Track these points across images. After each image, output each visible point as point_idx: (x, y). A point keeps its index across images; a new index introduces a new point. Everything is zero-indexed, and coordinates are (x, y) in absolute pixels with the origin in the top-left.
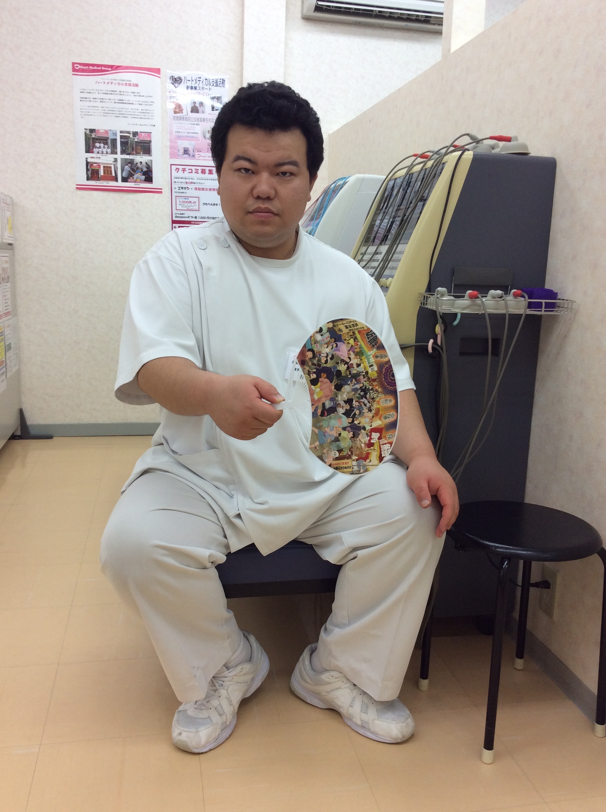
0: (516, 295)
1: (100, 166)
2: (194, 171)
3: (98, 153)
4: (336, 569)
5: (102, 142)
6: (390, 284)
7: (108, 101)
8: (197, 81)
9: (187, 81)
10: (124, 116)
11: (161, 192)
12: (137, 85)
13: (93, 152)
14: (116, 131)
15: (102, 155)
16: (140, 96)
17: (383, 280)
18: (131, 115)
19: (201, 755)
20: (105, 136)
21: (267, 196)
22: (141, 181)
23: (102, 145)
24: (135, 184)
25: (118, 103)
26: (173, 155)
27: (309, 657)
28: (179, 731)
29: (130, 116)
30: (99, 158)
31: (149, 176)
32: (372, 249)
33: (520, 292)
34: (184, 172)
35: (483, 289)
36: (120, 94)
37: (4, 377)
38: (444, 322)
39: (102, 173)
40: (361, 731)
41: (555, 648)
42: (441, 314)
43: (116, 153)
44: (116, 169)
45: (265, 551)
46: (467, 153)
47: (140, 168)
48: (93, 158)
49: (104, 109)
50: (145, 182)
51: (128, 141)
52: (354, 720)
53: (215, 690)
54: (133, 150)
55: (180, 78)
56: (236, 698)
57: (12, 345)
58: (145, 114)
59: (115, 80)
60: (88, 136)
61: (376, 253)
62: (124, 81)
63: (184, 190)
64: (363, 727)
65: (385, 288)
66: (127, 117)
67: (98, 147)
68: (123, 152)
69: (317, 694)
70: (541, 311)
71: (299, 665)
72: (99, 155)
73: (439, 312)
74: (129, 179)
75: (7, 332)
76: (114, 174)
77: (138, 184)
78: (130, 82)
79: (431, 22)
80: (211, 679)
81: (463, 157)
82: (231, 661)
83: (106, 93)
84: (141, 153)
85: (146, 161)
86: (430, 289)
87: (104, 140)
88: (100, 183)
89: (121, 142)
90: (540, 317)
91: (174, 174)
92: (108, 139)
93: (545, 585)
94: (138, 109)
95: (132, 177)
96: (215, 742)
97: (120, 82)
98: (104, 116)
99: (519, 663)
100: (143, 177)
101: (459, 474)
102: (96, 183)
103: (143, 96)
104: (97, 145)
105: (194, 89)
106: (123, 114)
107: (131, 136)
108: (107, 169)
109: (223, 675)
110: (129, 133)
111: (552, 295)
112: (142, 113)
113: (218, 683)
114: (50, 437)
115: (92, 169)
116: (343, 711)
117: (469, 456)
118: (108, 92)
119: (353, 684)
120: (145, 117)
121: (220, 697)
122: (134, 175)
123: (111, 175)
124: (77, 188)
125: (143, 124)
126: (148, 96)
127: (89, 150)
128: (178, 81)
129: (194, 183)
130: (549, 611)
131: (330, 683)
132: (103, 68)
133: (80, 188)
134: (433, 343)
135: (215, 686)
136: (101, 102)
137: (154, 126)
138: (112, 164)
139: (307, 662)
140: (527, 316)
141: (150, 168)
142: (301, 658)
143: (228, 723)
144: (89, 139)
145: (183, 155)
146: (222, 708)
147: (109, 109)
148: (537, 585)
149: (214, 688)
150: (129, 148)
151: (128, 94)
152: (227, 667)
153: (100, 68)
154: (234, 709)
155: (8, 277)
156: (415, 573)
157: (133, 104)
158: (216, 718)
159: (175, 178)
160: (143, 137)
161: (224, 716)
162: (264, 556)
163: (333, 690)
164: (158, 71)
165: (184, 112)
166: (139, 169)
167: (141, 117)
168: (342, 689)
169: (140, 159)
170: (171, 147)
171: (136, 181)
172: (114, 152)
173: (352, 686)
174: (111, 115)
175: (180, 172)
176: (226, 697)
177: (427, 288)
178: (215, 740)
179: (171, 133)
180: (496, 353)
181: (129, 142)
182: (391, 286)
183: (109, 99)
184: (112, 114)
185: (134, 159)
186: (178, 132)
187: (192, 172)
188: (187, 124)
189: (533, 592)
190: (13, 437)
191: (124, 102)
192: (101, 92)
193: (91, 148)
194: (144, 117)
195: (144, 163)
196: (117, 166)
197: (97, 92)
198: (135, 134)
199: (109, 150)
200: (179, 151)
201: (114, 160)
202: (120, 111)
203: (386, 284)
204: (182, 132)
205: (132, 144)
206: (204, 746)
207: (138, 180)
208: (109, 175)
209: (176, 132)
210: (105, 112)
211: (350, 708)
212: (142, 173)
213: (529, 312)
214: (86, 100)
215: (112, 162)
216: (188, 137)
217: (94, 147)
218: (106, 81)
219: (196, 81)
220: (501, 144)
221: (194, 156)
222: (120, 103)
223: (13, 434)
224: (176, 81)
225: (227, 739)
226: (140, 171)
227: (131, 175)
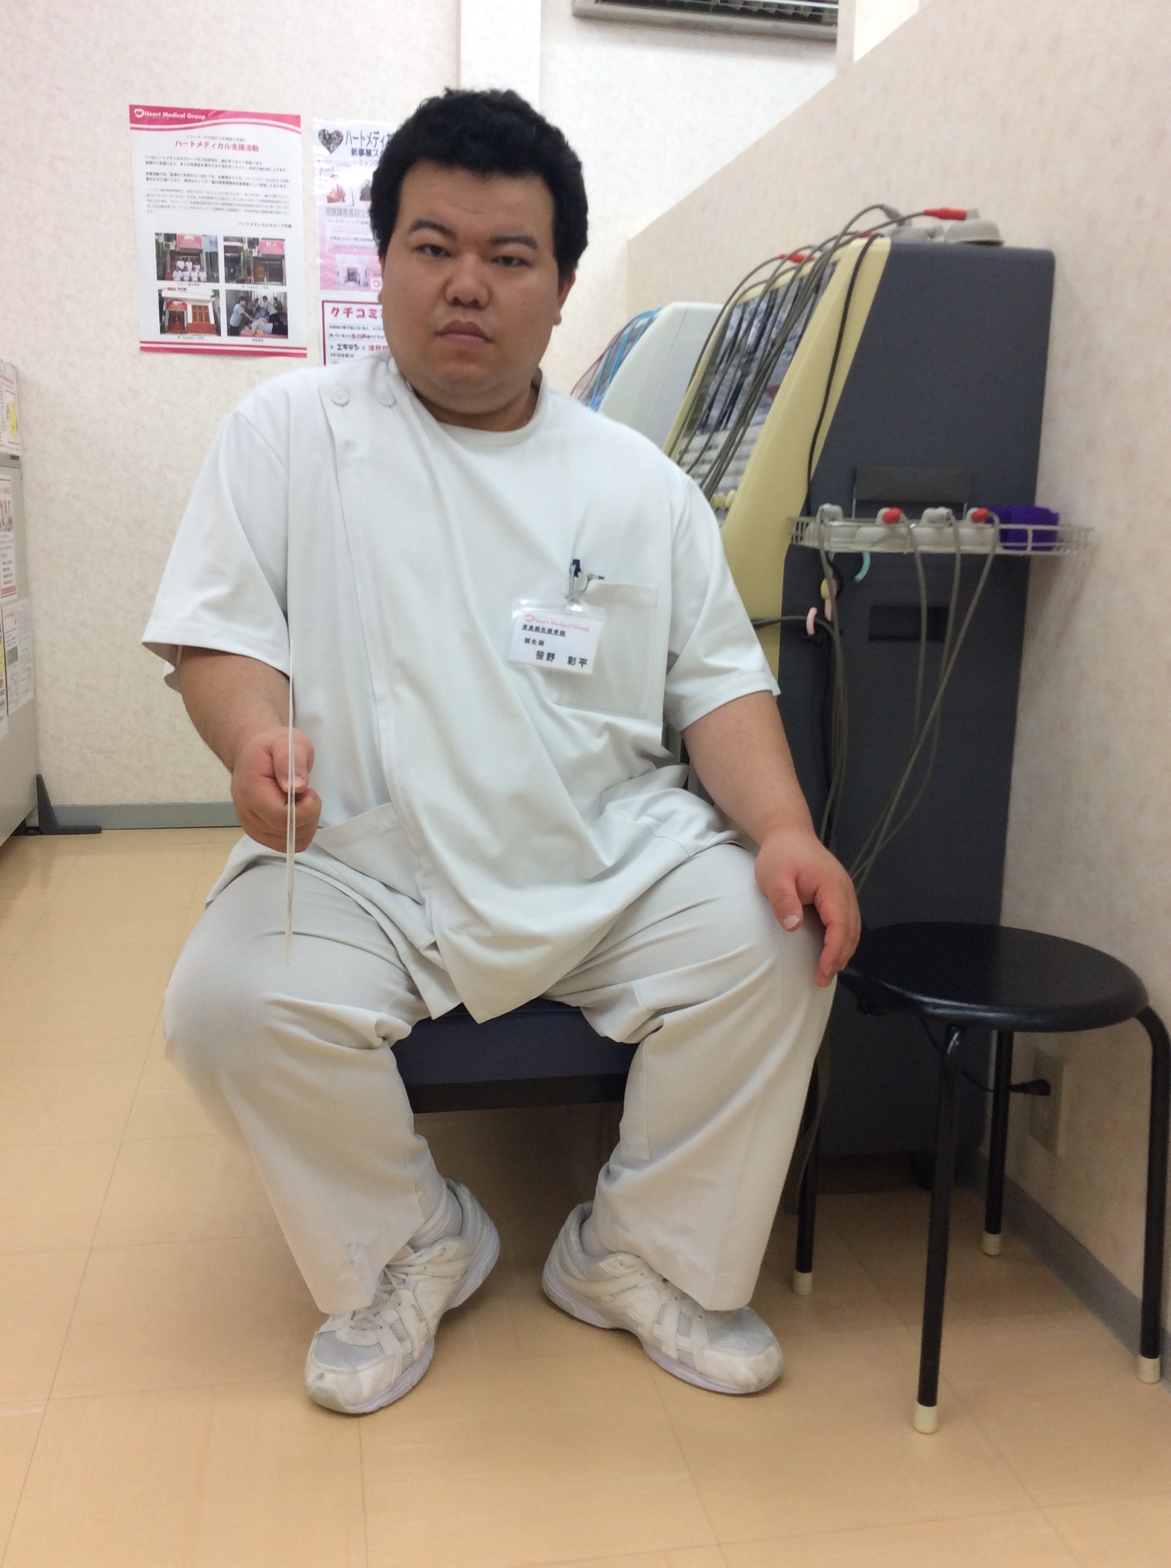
0: (976, 519)
1: (186, 305)
2: (367, 313)
3: (182, 279)
4: (626, 1052)
5: (189, 259)
6: (731, 502)
7: (199, 178)
8: (372, 138)
9: (353, 141)
10: (230, 207)
11: (304, 355)
12: (255, 148)
13: (172, 279)
14: (217, 236)
15: (190, 285)
16: (261, 169)
17: (718, 496)
18: (245, 205)
19: (362, 1419)
20: (196, 246)
21: (471, 299)
22: (266, 334)
23: (189, 265)
24: (253, 340)
25: (220, 182)
26: (327, 283)
27: (578, 1227)
28: (320, 1372)
29: (243, 209)
30: (185, 289)
31: (281, 324)
32: (699, 441)
33: (984, 511)
34: (348, 316)
35: (914, 510)
36: (223, 166)
37: (3, 712)
38: (838, 575)
39: (189, 318)
40: (679, 1372)
41: (1062, 1212)
42: (832, 557)
43: (217, 280)
44: (217, 311)
45: (481, 1014)
46: (878, 242)
47: (263, 308)
48: (173, 289)
49: (192, 194)
50: (272, 335)
51: (240, 257)
52: (664, 1349)
53: (390, 1291)
54: (249, 274)
55: (339, 134)
56: (434, 1307)
57: (20, 653)
58: (270, 204)
59: (213, 138)
60: (162, 247)
61: (707, 447)
62: (230, 139)
63: (348, 350)
64: (681, 1363)
65: (721, 511)
66: (237, 210)
67: (182, 267)
68: (230, 278)
69: (592, 1300)
70: (1024, 548)
71: (559, 1245)
72: (185, 284)
73: (827, 553)
74: (241, 330)
75: (9, 624)
76: (212, 321)
77: (260, 339)
78: (241, 143)
79: (824, 20)
80: (383, 1270)
81: (872, 248)
82: (424, 1234)
83: (196, 165)
84: (265, 279)
85: (276, 296)
86: (809, 510)
87: (193, 256)
88: (185, 338)
89: (226, 258)
90: (1026, 560)
91: (330, 319)
92: (202, 252)
93: (1041, 1087)
94: (257, 195)
95: (247, 325)
96: (392, 1393)
97: (224, 142)
98: (191, 208)
99: (992, 1243)
100: (270, 326)
101: (867, 870)
102: (179, 337)
103: (267, 169)
104: (180, 264)
105: (365, 155)
106: (229, 204)
107: (246, 247)
108: (200, 311)
109: (405, 1261)
110: (241, 240)
111: (1049, 517)
112: (267, 201)
113: (397, 1277)
114: (96, 830)
115: (170, 312)
116: (639, 1331)
117: (885, 837)
118: (200, 162)
119: (661, 1278)
120: (273, 210)
121: (400, 1304)
122: (251, 322)
123: (207, 323)
124: (143, 349)
125: (269, 224)
126: (278, 170)
127: (164, 273)
128: (335, 138)
129: (369, 337)
130: (1048, 1140)
131: (617, 1278)
132: (190, 116)
133: (148, 348)
134: (817, 616)
135: (391, 1283)
136: (186, 181)
137: (290, 226)
138: (209, 301)
139: (573, 1237)
140: (997, 557)
141: (282, 308)
142: (562, 1231)
143: (416, 1354)
144: (165, 253)
145: (346, 282)
146: (404, 1326)
147: (202, 195)
148: (1023, 1088)
149: (388, 1287)
150: (242, 269)
151: (238, 165)
152: (414, 1245)
153: (183, 116)
154: (428, 1329)
155: (10, 520)
156: (776, 1056)
157: (248, 184)
158: (391, 1345)
159: (331, 327)
160: (269, 249)
161: (408, 1344)
162: (479, 1022)
163: (624, 1291)
164: (295, 120)
165: (348, 199)
166: (261, 311)
167: (264, 209)
168: (640, 1288)
169: (264, 291)
170: (323, 268)
171: (256, 333)
172: (212, 278)
173: (660, 1284)
174: (207, 206)
175: (342, 315)
176: (413, 1306)
177: (803, 509)
178: (390, 1388)
179: (322, 240)
180: (937, 633)
181: (242, 258)
182: (732, 505)
183: (202, 176)
184: (209, 203)
185: (251, 292)
186: (335, 238)
187: (364, 316)
188: (354, 223)
189: (1017, 1100)
190: (23, 830)
191: (231, 180)
192: (187, 162)
193: (168, 270)
194: (270, 210)
195: (270, 299)
196: (218, 305)
197: (179, 162)
198: (253, 243)
199: (203, 275)
200: (338, 274)
201: (213, 294)
202: (223, 199)
203: (725, 503)
204: (344, 239)
205: (247, 262)
206: (367, 1401)
207: (260, 332)
208: (204, 323)
209: (331, 238)
210: (195, 200)
211: (656, 1326)
212: (268, 317)
213: (1000, 551)
214: (157, 177)
215: (208, 298)
216: (356, 247)
217: (174, 268)
218: (196, 142)
219: (370, 138)
220: (948, 225)
221: (367, 284)
222: (224, 183)
223: (24, 821)
224: (330, 140)
225: (414, 1387)
226: (264, 313)
227: (245, 322)
